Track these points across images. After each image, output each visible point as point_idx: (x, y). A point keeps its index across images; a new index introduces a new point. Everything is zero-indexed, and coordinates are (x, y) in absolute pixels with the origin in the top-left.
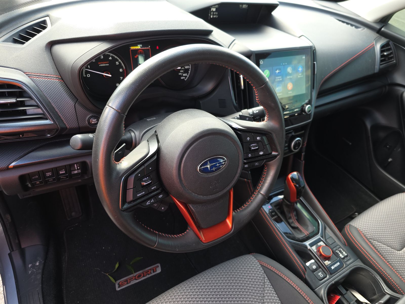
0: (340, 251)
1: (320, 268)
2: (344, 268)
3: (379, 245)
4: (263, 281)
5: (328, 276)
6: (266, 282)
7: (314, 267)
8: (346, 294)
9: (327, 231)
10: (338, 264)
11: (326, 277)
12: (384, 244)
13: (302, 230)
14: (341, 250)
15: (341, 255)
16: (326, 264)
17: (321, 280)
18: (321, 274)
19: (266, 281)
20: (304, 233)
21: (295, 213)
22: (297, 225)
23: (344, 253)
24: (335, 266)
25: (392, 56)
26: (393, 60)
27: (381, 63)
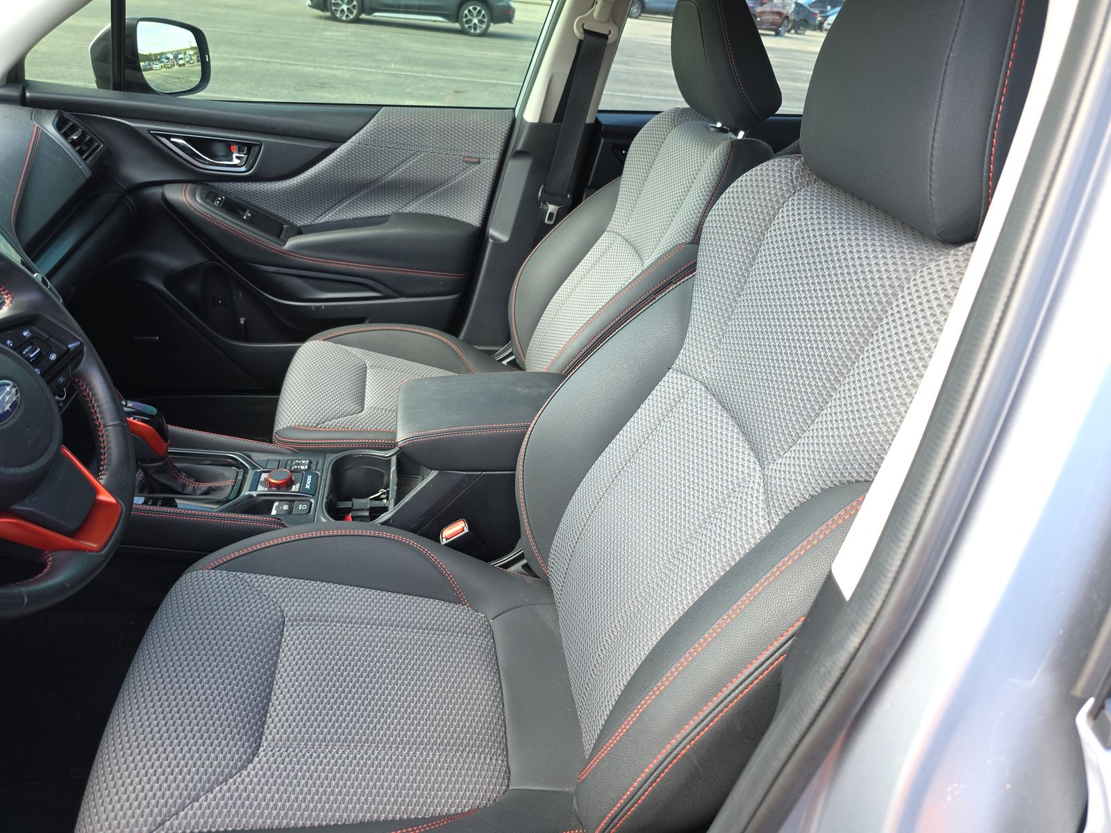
0: (297, 464)
1: (293, 501)
2: (322, 476)
3: (335, 422)
4: (238, 579)
5: (312, 501)
6: (244, 576)
7: (286, 507)
8: (353, 504)
9: (255, 459)
10: (309, 477)
11: (311, 503)
12: (339, 418)
13: (220, 484)
14: (297, 461)
15: (302, 467)
16: (296, 490)
17: (309, 512)
18: (302, 507)
19: (241, 576)
20: (226, 486)
21: (183, 475)
22: (204, 486)
23: (304, 462)
24: (308, 482)
25: (88, 137)
26: (97, 144)
27: (84, 157)
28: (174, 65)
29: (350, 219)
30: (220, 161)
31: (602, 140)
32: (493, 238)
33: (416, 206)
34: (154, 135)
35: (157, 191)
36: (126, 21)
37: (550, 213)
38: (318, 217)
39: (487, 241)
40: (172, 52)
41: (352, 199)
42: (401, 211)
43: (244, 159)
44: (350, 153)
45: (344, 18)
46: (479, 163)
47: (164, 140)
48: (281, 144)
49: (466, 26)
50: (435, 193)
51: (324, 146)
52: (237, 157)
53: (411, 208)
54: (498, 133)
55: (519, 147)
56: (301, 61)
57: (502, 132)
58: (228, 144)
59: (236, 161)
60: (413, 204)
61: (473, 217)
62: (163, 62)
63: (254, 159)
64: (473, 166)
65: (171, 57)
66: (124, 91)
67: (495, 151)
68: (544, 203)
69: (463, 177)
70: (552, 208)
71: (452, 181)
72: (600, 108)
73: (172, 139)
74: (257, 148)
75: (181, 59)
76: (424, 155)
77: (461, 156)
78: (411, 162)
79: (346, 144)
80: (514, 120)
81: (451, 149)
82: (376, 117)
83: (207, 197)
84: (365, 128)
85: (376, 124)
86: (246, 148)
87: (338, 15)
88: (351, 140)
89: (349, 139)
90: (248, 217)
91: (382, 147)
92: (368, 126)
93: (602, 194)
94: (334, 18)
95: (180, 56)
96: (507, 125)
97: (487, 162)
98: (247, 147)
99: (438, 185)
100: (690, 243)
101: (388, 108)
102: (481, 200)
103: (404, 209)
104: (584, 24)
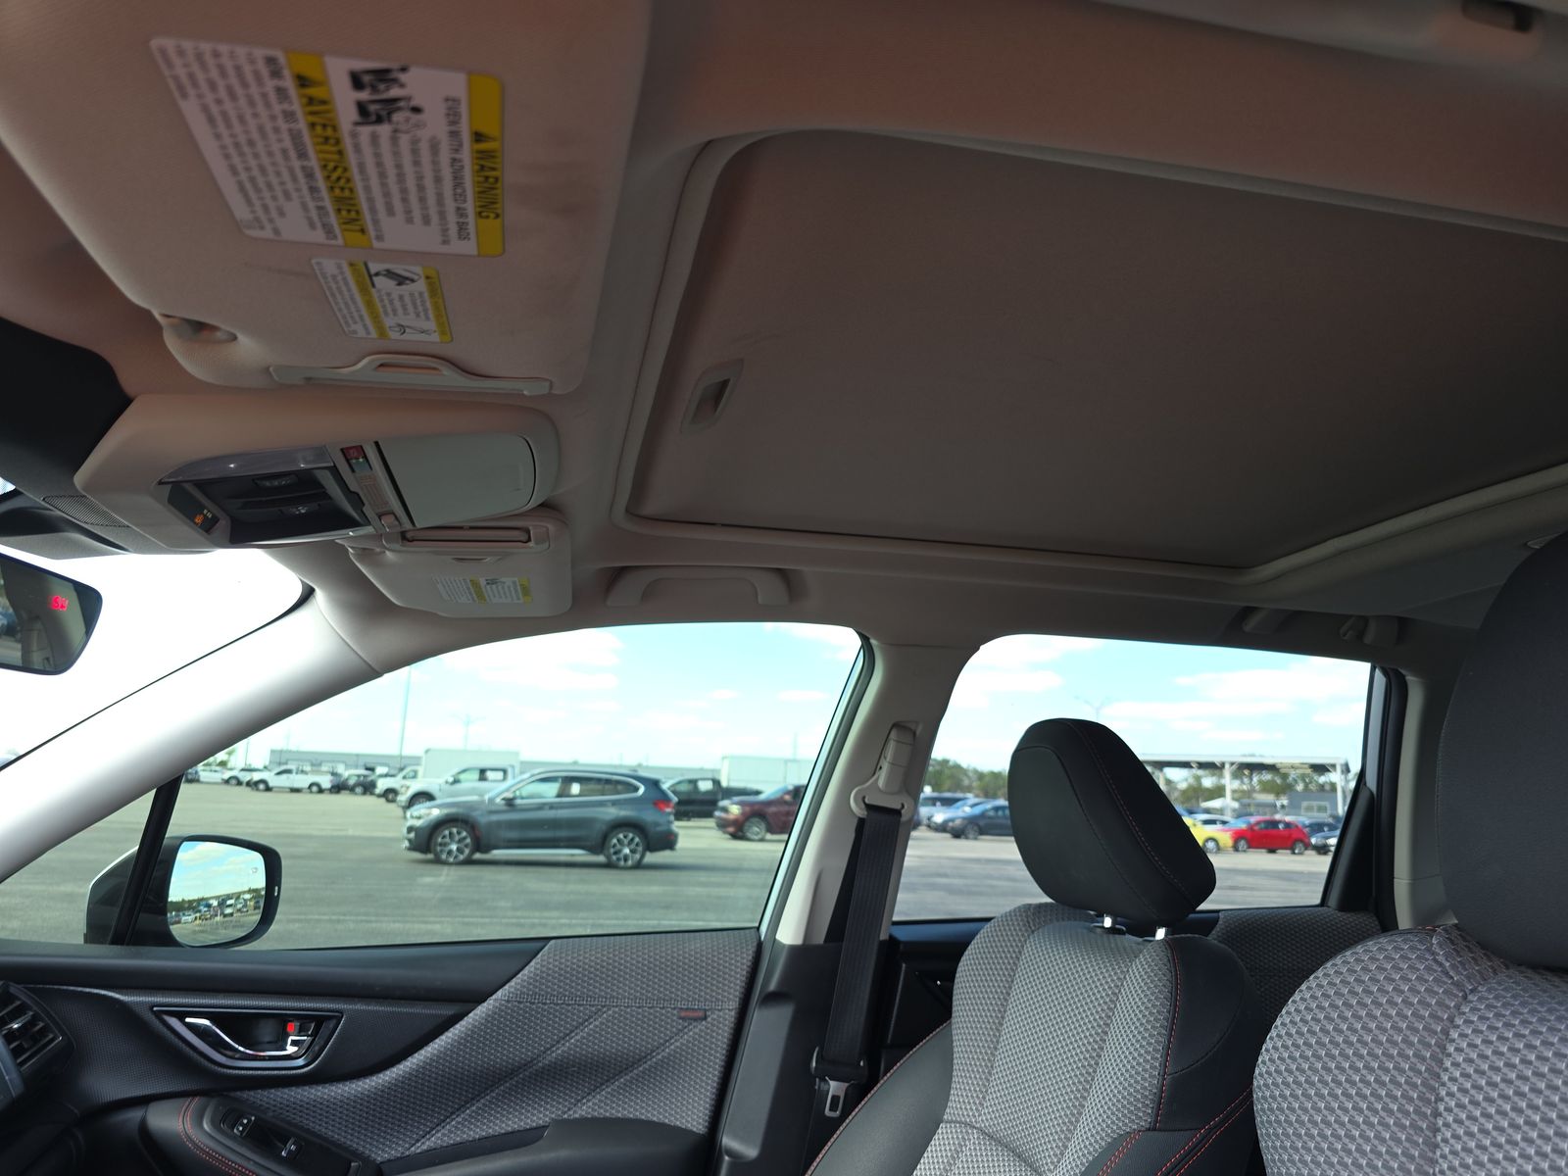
25: (41, 1024)
26: (51, 1036)
27: (19, 1061)
28: (216, 915)
29: (474, 1140)
30: (264, 1051)
31: (904, 965)
32: (730, 1153)
33: (594, 1104)
34: (158, 1015)
35: (134, 1115)
36: (165, 842)
37: (833, 1097)
38: (418, 1141)
39: (720, 1160)
40: (217, 898)
41: (482, 1101)
42: (566, 1116)
43: (306, 1045)
44: (490, 1019)
45: (451, 860)
46: (705, 1018)
47: (174, 1022)
48: (377, 1012)
49: (614, 858)
50: (628, 1078)
51: (447, 1011)
52: (294, 1043)
53: (584, 1110)
54: (737, 967)
55: (772, 986)
56: (385, 915)
57: (742, 964)
58: (282, 1021)
59: (291, 1050)
60: (588, 1101)
61: (693, 1118)
62: (200, 911)
63: (322, 1043)
64: (695, 1024)
65: (215, 903)
66: (128, 944)
67: (731, 996)
68: (823, 1080)
69: (678, 1044)
70: (834, 1087)
71: (658, 1054)
72: (895, 918)
73: (188, 1020)
74: (334, 1021)
75: (230, 906)
76: (615, 1012)
77: (675, 1009)
78: (591, 1026)
79: (485, 1004)
80: (760, 945)
81: (659, 998)
82: (539, 955)
83: (223, 1120)
84: (520, 975)
85: (539, 966)
86: (313, 1025)
87: (444, 856)
88: (494, 997)
89: (491, 995)
90: (290, 1152)
91: (545, 1004)
92: (526, 971)
93: (921, 1056)
94: (438, 861)
95: (229, 902)
96: (751, 952)
97: (719, 1016)
98: (315, 1024)
99: (634, 1063)
100: (1149, 1129)
101: (559, 941)
102: (707, 1084)
103: (571, 1112)
104: (864, 798)
